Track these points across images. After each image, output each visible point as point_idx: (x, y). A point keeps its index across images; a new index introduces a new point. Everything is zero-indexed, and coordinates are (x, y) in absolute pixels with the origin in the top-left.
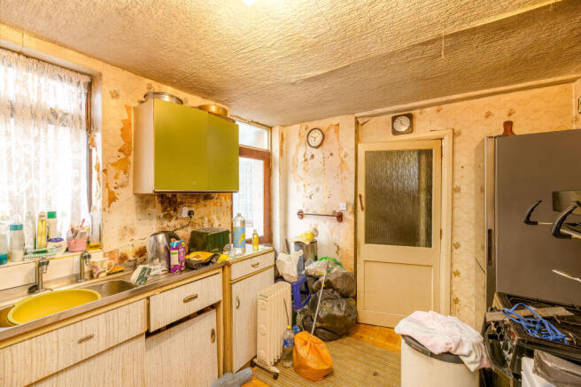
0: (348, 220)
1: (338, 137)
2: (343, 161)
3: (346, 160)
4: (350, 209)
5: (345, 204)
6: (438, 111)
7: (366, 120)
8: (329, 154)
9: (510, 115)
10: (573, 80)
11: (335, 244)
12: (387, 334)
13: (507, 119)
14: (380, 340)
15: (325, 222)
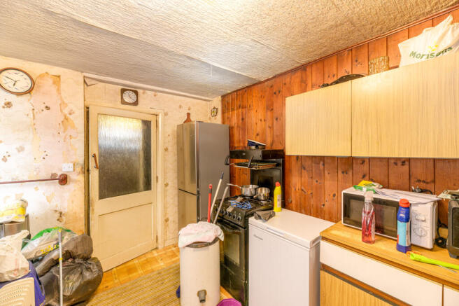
0: (76, 181)
1: (58, 90)
2: (66, 119)
3: (71, 117)
4: (79, 169)
5: (71, 165)
6: (155, 96)
7: (93, 82)
8: (43, 107)
9: (189, 109)
10: (209, 101)
11: (56, 211)
12: (125, 270)
13: (188, 112)
14: (123, 278)
15: (36, 189)
